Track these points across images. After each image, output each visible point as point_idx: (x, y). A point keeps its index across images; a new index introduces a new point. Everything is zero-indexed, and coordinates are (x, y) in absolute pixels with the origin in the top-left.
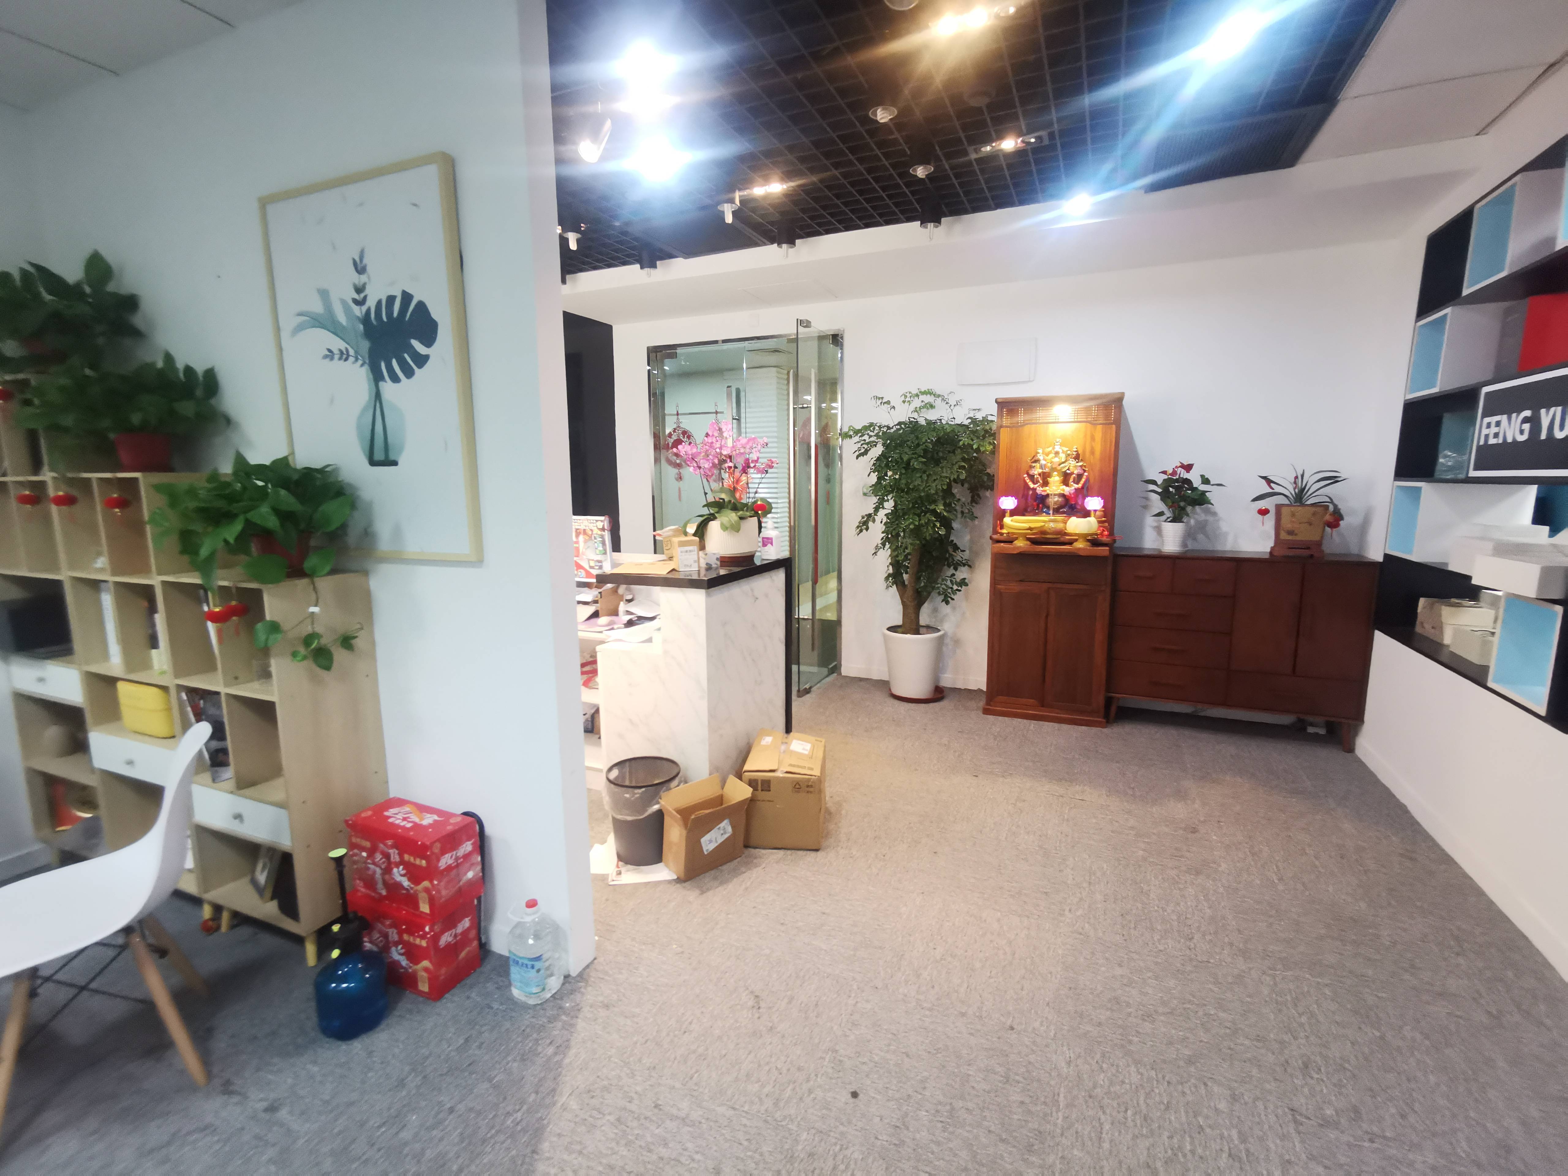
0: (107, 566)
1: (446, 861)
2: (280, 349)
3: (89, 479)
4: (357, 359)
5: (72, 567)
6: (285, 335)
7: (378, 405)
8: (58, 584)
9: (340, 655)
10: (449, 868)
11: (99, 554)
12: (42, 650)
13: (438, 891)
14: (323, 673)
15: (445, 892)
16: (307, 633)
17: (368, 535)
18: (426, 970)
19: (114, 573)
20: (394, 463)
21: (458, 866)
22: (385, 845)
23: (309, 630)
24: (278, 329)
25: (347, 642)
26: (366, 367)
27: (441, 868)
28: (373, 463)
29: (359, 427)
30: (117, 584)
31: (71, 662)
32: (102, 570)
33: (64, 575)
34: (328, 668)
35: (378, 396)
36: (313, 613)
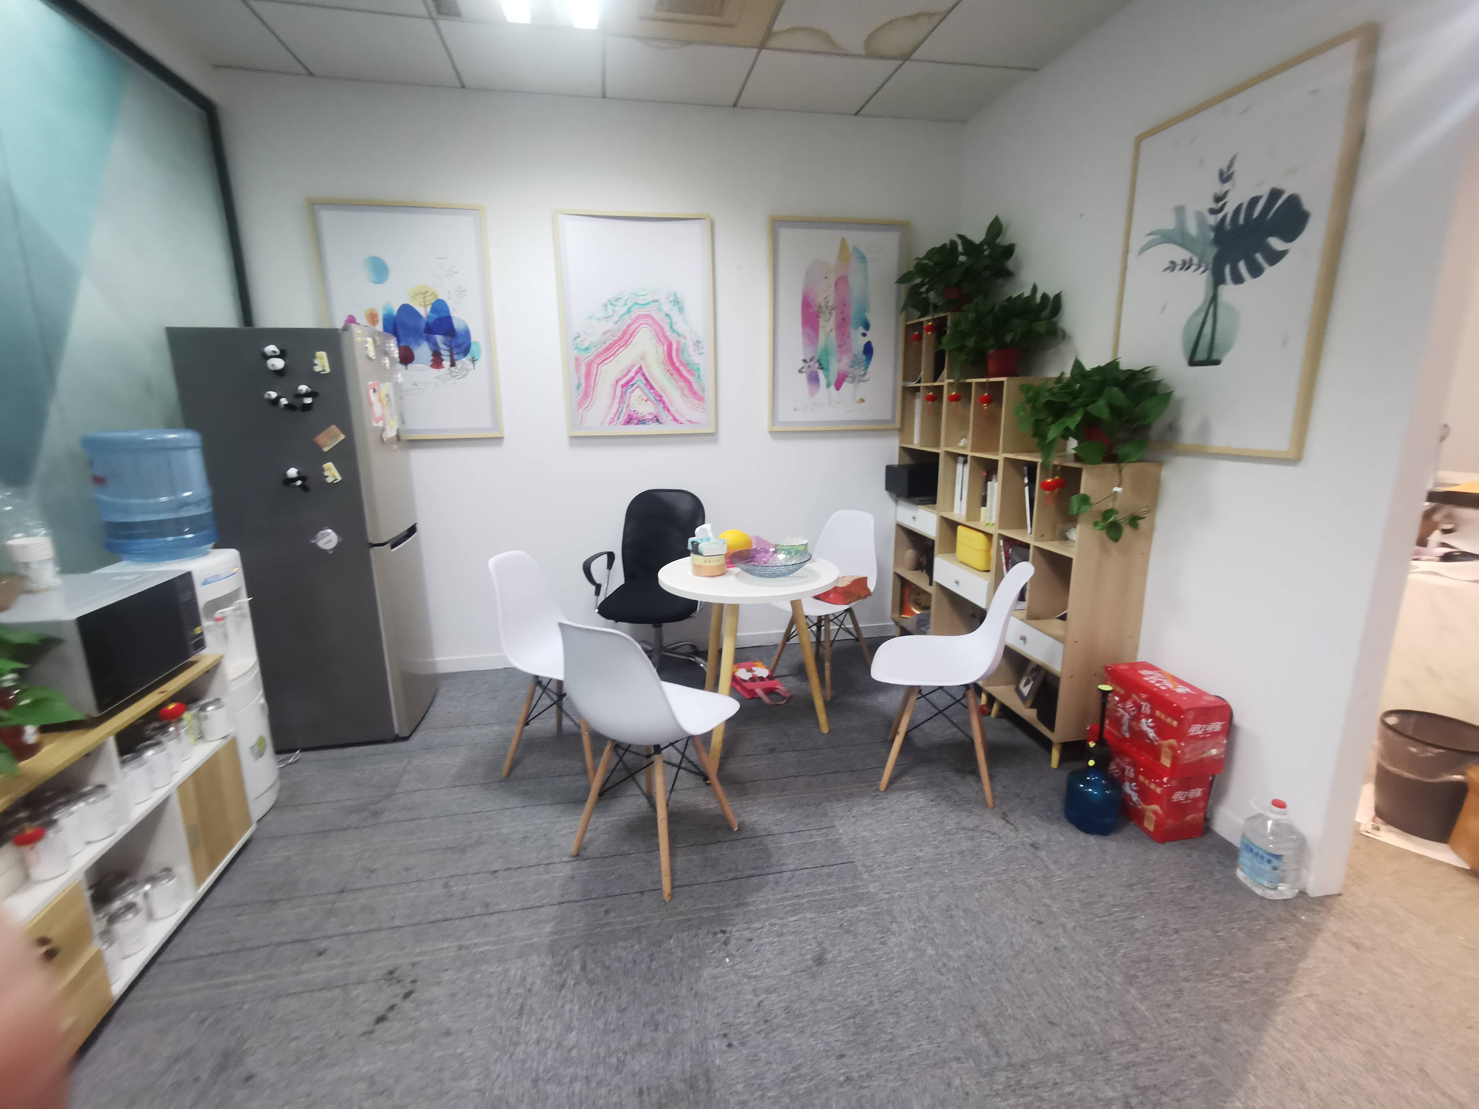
0: (970, 446)
1: (1196, 730)
2: (1124, 269)
3: (971, 383)
4: (1199, 267)
5: (947, 446)
6: (1132, 255)
7: (1212, 308)
8: (937, 455)
9: (1127, 531)
10: (1196, 738)
11: (965, 436)
12: (917, 499)
13: (1184, 753)
14: (1111, 544)
15: (1189, 756)
16: (1106, 509)
17: (1173, 429)
18: (1155, 813)
19: (972, 450)
20: (1217, 362)
21: (1204, 738)
22: (1140, 697)
23: (1110, 506)
24: (1126, 251)
25: (1134, 521)
26: (1207, 273)
27: (1191, 734)
28: (1193, 362)
29: (1186, 330)
30: (974, 458)
31: (934, 509)
32: (964, 448)
33: (941, 451)
34: (1116, 540)
35: (1214, 300)
36: (1116, 492)
